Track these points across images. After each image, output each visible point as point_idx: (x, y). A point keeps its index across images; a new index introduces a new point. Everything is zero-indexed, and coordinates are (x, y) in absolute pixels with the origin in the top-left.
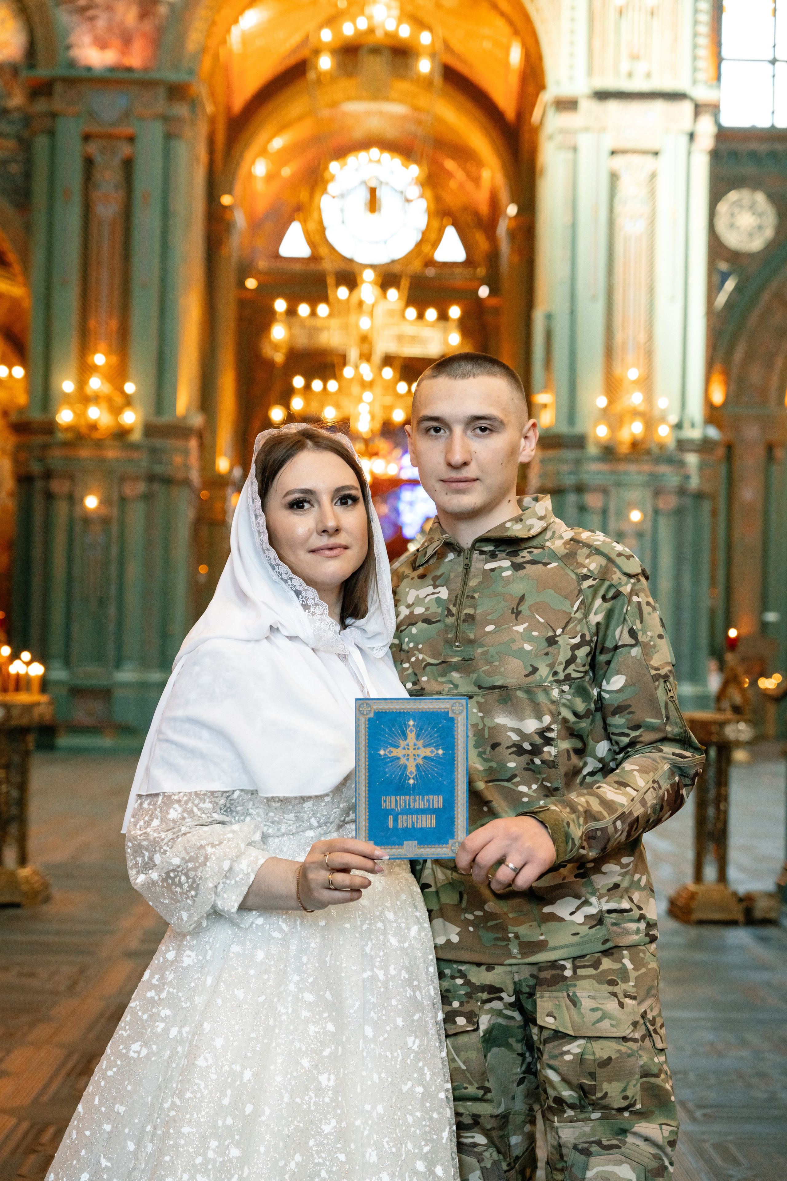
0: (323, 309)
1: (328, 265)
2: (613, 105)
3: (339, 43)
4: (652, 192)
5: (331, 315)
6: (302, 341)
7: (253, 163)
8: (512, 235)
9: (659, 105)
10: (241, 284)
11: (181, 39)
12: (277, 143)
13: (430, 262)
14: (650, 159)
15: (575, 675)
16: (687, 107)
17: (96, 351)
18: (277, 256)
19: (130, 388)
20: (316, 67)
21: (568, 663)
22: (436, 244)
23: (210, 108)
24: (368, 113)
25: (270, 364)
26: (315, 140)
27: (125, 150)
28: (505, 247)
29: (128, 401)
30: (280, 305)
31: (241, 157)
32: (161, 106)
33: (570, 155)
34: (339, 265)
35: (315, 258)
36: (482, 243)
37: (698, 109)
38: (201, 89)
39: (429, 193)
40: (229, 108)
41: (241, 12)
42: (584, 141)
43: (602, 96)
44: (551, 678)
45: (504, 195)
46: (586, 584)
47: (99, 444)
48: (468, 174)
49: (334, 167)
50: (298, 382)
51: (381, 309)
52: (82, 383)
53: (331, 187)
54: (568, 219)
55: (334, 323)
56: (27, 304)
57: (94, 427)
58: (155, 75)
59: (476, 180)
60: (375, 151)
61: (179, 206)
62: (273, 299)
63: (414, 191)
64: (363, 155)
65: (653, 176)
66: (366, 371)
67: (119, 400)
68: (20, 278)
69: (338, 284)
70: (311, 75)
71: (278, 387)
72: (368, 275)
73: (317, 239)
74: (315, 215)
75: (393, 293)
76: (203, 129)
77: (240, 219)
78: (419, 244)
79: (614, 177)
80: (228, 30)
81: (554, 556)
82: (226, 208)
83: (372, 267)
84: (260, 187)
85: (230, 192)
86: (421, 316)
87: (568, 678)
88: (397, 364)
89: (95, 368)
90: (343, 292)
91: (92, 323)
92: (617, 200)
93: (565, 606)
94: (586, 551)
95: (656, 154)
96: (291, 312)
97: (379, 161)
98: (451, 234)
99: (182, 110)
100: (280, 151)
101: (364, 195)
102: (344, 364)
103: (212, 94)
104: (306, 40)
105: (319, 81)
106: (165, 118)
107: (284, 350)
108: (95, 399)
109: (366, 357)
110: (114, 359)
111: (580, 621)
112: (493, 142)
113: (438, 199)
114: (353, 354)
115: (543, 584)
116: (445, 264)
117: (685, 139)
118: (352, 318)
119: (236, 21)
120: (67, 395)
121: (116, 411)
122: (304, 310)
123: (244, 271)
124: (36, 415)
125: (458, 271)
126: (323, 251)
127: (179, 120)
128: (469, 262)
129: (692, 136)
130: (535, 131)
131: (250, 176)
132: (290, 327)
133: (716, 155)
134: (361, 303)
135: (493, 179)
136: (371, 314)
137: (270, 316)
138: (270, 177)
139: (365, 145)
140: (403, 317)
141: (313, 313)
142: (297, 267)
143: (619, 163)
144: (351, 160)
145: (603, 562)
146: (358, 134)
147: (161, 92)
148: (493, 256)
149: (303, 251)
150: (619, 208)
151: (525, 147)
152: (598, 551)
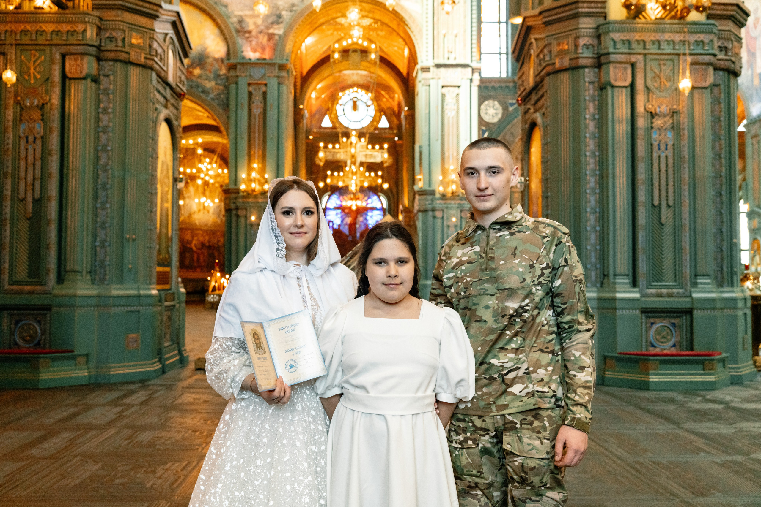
0: (337, 146)
1: (339, 130)
2: (442, 70)
3: (341, 49)
4: (457, 101)
5: (340, 148)
6: (330, 157)
7: (311, 93)
8: (406, 117)
9: (459, 69)
10: (307, 138)
11: (283, 48)
12: (319, 86)
13: (376, 128)
14: (457, 88)
15: (543, 282)
16: (470, 70)
17: (254, 162)
18: (320, 127)
19: (266, 176)
20: (333, 58)
21: (540, 276)
22: (378, 122)
23: (295, 73)
24: (353, 74)
25: (319, 166)
26: (334, 84)
27: (264, 89)
28: (404, 122)
29: (266, 181)
30: (322, 145)
31: (306, 91)
32: (276, 72)
33: (428, 88)
34: (344, 130)
35: (334, 127)
36: (396, 121)
37: (473, 70)
38: (291, 66)
39: (375, 103)
40: (302, 73)
41: (306, 38)
42: (432, 83)
43: (438, 66)
44: (532, 283)
45: (403, 103)
46: (545, 240)
47: (255, 197)
48: (390, 96)
49: (341, 94)
50: (329, 173)
51: (358, 145)
52: (249, 175)
53: (340, 102)
54: (427, 111)
55: (342, 151)
56: (228, 146)
57: (254, 191)
58: (274, 61)
59: (393, 98)
60: (355, 89)
61: (284, 108)
62: (319, 143)
63: (370, 103)
64: (351, 90)
65: (458, 95)
66: (354, 168)
67: (263, 181)
68: (226, 137)
69: (342, 137)
70: (332, 60)
71: (321, 175)
72: (354, 133)
73: (335, 120)
74: (334, 112)
75: (363, 140)
76: (292, 81)
77: (306, 114)
78: (372, 122)
79: (443, 95)
80: (301, 45)
81: (528, 228)
82: (301, 109)
83: (355, 130)
84: (313, 102)
85: (302, 104)
86: (373, 148)
87: (540, 283)
88: (365, 166)
89: (254, 169)
90: (345, 139)
91: (252, 152)
92: (445, 104)
93: (537, 250)
94: (543, 225)
95: (459, 87)
96: (326, 147)
97: (357, 92)
98: (384, 118)
99: (284, 74)
100: (320, 89)
101: (351, 104)
102: (346, 166)
103: (295, 68)
104: (329, 47)
105: (334, 62)
106: (278, 77)
107: (323, 160)
108: (254, 180)
109: (354, 163)
110: (260, 166)
111: (544, 257)
112: (398, 84)
113: (379, 105)
114: (349, 162)
115: (524, 241)
116: (382, 129)
117: (469, 81)
118: (349, 149)
119: (304, 41)
120: (243, 179)
121: (262, 185)
122: (330, 146)
123: (308, 133)
124: (232, 187)
125: (387, 131)
126: (337, 125)
127: (283, 77)
128: (391, 128)
129: (471, 80)
130: (414, 79)
131: (310, 97)
132: (325, 152)
133: (480, 87)
134: (351, 143)
135: (399, 97)
136: (356, 148)
137: (318, 149)
138: (317, 98)
139: (351, 86)
140: (367, 148)
141: (334, 147)
142: (328, 131)
143: (445, 90)
144: (347, 92)
145: (552, 229)
146: (349, 82)
147: (277, 68)
148: (400, 126)
149: (330, 125)
150: (445, 107)
151: (411, 85)
152: (549, 225)
